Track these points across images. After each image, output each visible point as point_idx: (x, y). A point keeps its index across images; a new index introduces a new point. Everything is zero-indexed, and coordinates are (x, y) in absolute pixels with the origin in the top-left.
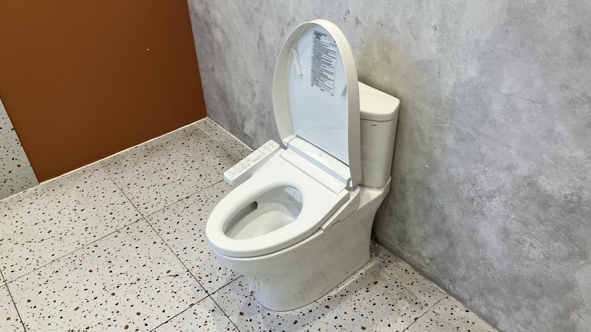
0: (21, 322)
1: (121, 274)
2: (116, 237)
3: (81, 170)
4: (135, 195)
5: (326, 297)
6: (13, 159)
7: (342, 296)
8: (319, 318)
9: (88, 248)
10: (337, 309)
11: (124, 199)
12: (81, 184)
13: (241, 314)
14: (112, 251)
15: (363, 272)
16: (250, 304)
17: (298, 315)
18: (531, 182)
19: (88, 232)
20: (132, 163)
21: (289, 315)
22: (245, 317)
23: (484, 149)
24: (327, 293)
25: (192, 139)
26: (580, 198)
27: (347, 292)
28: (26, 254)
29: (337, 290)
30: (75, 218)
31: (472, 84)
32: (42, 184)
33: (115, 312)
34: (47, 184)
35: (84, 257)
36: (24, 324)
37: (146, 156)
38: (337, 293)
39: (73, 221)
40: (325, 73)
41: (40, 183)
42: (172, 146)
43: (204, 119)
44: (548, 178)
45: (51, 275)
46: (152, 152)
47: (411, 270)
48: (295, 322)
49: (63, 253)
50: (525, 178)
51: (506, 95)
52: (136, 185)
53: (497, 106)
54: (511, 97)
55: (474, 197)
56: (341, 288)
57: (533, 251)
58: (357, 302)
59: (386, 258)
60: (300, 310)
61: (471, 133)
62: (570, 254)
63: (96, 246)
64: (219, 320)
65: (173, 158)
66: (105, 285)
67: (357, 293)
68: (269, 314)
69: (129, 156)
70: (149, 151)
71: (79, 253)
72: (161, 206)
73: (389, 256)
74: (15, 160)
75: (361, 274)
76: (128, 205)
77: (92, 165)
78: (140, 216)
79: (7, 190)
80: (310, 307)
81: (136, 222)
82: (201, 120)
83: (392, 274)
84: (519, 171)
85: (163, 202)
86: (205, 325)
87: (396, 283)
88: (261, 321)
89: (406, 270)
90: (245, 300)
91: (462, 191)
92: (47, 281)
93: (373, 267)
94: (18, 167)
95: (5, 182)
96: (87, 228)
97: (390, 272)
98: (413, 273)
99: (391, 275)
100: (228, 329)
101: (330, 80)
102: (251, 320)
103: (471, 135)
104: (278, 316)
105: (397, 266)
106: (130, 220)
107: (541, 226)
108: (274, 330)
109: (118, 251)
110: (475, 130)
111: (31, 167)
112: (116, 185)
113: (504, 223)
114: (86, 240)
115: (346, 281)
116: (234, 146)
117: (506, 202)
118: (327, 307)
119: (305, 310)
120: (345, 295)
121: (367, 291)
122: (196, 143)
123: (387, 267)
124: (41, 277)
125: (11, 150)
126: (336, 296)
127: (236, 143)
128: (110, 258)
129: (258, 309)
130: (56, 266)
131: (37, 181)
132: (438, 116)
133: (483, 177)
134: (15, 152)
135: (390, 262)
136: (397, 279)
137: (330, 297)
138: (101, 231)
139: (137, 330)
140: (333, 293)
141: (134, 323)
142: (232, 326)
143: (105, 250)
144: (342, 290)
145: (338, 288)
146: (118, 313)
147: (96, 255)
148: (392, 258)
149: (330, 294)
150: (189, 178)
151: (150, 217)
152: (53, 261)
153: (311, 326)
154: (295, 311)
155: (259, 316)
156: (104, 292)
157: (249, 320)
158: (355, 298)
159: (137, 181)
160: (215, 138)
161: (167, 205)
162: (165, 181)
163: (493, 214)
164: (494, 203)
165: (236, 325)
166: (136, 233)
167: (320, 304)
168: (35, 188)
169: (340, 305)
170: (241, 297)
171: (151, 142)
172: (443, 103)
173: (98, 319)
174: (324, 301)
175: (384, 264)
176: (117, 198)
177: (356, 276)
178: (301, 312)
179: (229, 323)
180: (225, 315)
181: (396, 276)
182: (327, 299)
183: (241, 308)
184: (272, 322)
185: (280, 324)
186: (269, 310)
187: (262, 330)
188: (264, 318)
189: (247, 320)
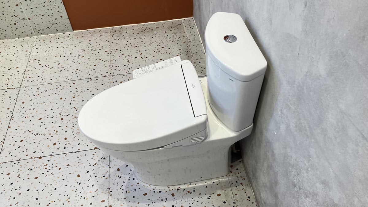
0: (12, 114)
1: (74, 108)
2: (88, 82)
3: (98, 30)
4: (116, 58)
5: (177, 187)
6: (58, 11)
7: (189, 192)
8: (162, 200)
9: (69, 83)
10: (178, 201)
11: (108, 59)
12: (93, 39)
13: (118, 170)
14: (80, 91)
15: (216, 182)
16: (127, 166)
17: (150, 190)
19: (76, 73)
20: (128, 35)
21: (145, 187)
22: (119, 173)
23: (312, 151)
24: (180, 185)
25: (173, 31)
27: (194, 191)
28: (40, 73)
29: (188, 186)
30: (76, 61)
31: (318, 81)
32: (75, 31)
33: (56, 131)
34: (77, 33)
35: (64, 88)
36: (12, 115)
37: (138, 33)
38: (186, 188)
39: (74, 62)
41: (73, 30)
42: (158, 31)
43: (190, 18)
45: (43, 92)
46: (144, 31)
47: (253, 199)
48: (145, 194)
49: (56, 81)
51: (342, 112)
52: (121, 51)
53: (331, 117)
54: (345, 116)
55: (296, 184)
56: (193, 185)
58: (195, 203)
59: (241, 179)
60: (154, 187)
61: (307, 129)
63: (74, 84)
64: (103, 167)
65: (153, 40)
66: (62, 111)
67: (200, 196)
68: (134, 179)
69: (129, 30)
70: (143, 30)
71: (63, 84)
72: (124, 72)
73: (244, 179)
74: (59, 12)
75: (214, 182)
76: (108, 64)
77: (106, 29)
78: (108, 74)
79: (54, 29)
80: (162, 188)
81: (104, 77)
82: (188, 18)
83: (236, 194)
85: (127, 69)
86: (94, 166)
87: (234, 203)
88: (126, 181)
89: (249, 197)
91: (290, 171)
92: (38, 95)
93: (226, 181)
94: (61, 17)
95: (53, 24)
96: (77, 70)
97: (235, 191)
98: (253, 203)
99: (234, 195)
100: (104, 176)
102: (120, 177)
103: (306, 130)
104: (138, 183)
105: (245, 190)
106: (102, 74)
108: (129, 192)
109: (83, 92)
110: (310, 127)
111: (68, 19)
112: (110, 47)
114: (72, 77)
115: (199, 182)
116: (196, 45)
118: (173, 195)
119: (158, 189)
120: (191, 193)
121: (209, 198)
122: (174, 34)
123: (236, 187)
124: (38, 91)
125: (57, 5)
126: (184, 190)
127: (198, 43)
128: (76, 95)
129: (130, 172)
130: (48, 87)
131: (72, 29)
132: (290, 95)
133: (305, 174)
134: (59, 7)
135: (242, 184)
136: (237, 200)
137: (180, 189)
138: (83, 75)
139: (58, 149)
140: (183, 187)
141: (59, 143)
142: (107, 175)
143: (76, 89)
144: (192, 187)
145: (190, 184)
146: (57, 133)
147: (70, 89)
148: (245, 182)
149: (181, 186)
150: (153, 58)
151: (114, 77)
152: (49, 83)
153: (153, 203)
154: (151, 186)
155: (128, 177)
156: (59, 115)
157: (119, 177)
158: (196, 199)
159: (122, 49)
160: (188, 35)
161: (128, 73)
162: (138, 55)
164: (307, 202)
165: (111, 176)
166: (99, 84)
167: (170, 190)
168: (69, 33)
169: (182, 199)
171: (148, 24)
172: (295, 85)
173: (45, 131)
174: (174, 189)
175: (235, 184)
176: (105, 57)
177: (209, 183)
178: (154, 189)
179: (107, 172)
180: (109, 165)
181: (238, 197)
182: (176, 189)
183: (121, 165)
184: (132, 186)
185: (135, 190)
186: (136, 177)
187: (122, 188)
188: (129, 180)
189: (118, 176)
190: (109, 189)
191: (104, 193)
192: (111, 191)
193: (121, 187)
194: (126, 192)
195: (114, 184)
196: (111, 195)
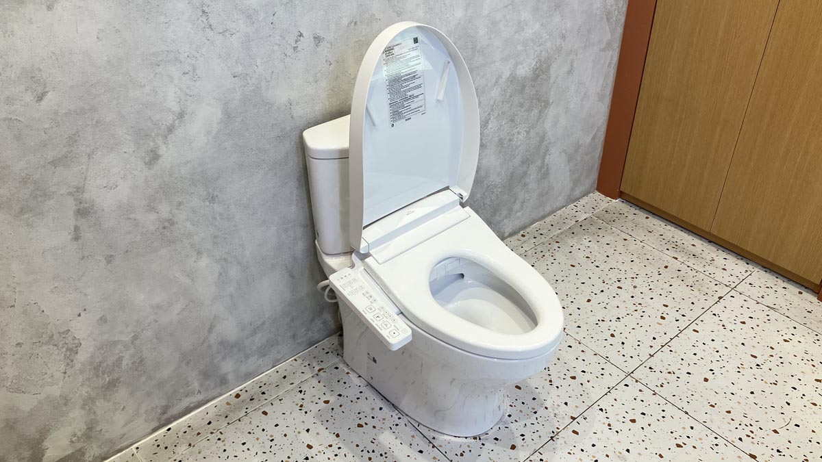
13: (513, 447)
16: (496, 439)
18: (513, 78)
22: (519, 442)
26: (540, 60)
31: (460, 25)
40: (409, 94)
44: (521, 64)
50: (508, 79)
51: (487, 16)
54: (491, 15)
57: (521, 137)
62: (540, 112)
68: (510, 416)
84: (504, 77)
88: (522, 423)
90: (489, 445)
101: (417, 96)
102: (522, 435)
104: (511, 406)
107: (523, 109)
108: (533, 409)
113: (499, 136)
117: (498, 115)
129: (502, 427)
155: (513, 426)
163: (490, 138)
164: (490, 126)
165: (532, 451)
170: (484, 452)
183: (502, 449)
184: (521, 411)
185: (523, 403)
186: (503, 415)
187: (535, 421)
188: (516, 421)
189: (523, 439)
190: (552, 437)
191: (565, 440)
192: (553, 432)
193: (536, 423)
194: (535, 413)
195: (540, 437)
196: (558, 428)
